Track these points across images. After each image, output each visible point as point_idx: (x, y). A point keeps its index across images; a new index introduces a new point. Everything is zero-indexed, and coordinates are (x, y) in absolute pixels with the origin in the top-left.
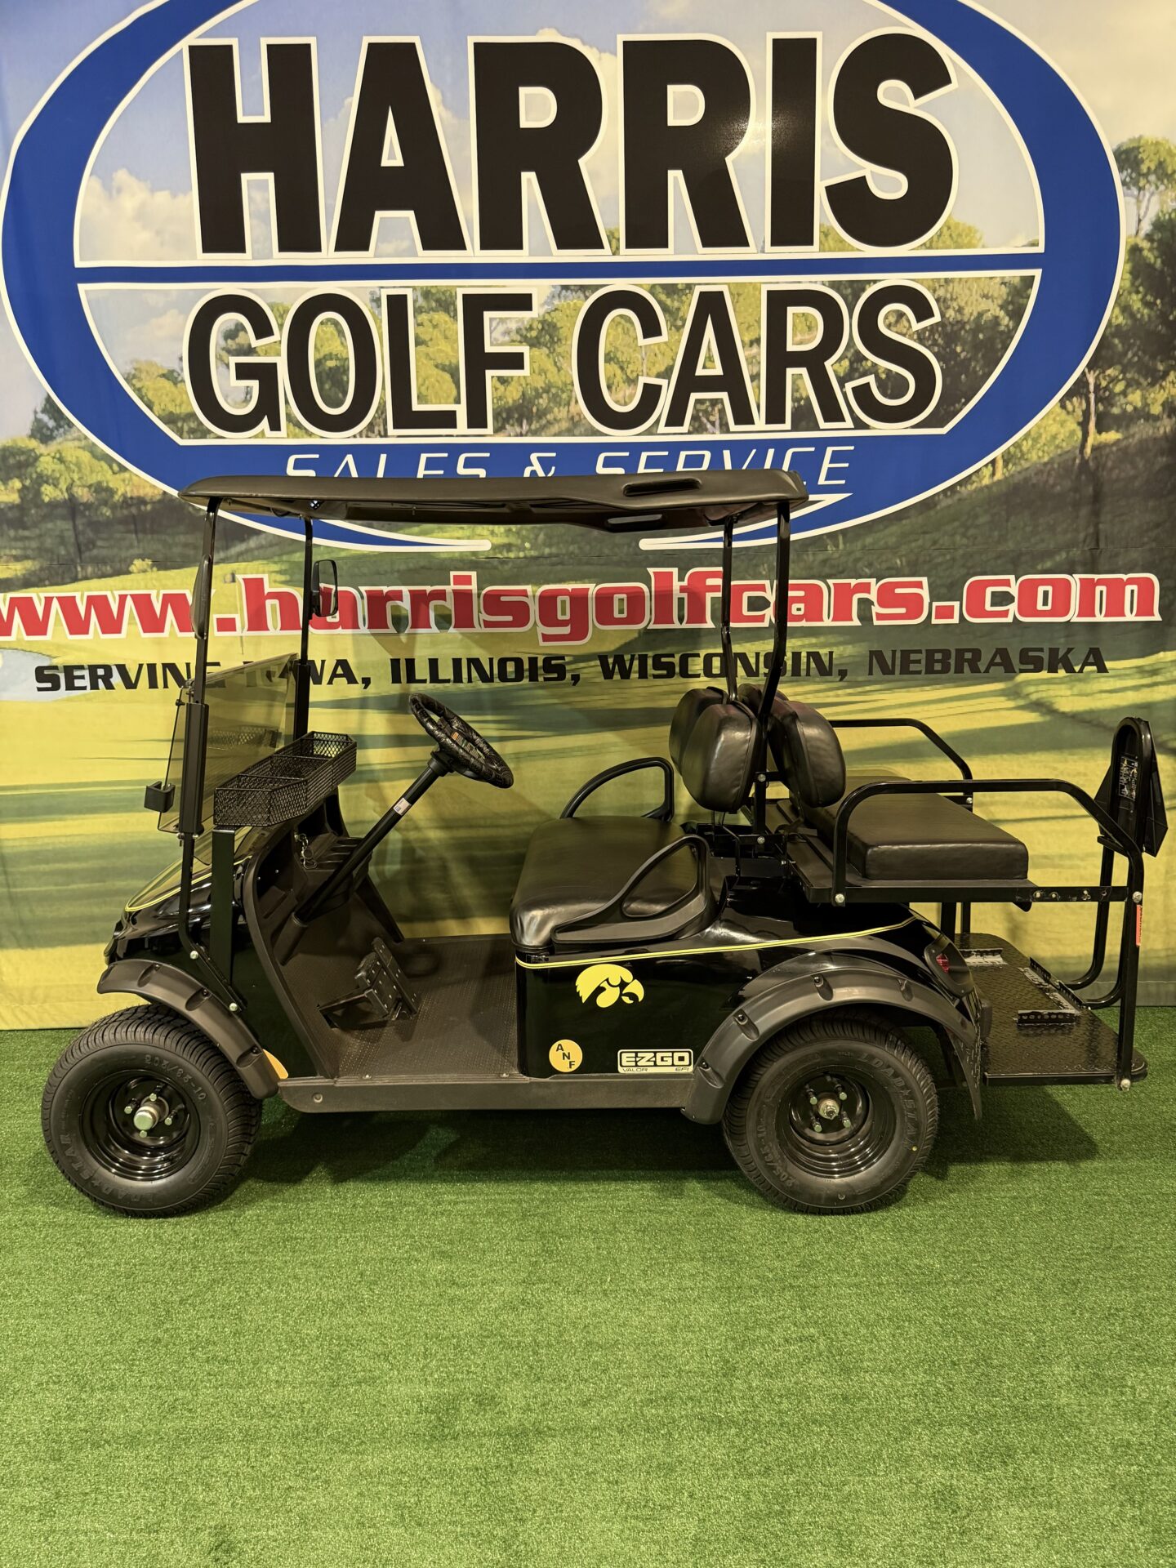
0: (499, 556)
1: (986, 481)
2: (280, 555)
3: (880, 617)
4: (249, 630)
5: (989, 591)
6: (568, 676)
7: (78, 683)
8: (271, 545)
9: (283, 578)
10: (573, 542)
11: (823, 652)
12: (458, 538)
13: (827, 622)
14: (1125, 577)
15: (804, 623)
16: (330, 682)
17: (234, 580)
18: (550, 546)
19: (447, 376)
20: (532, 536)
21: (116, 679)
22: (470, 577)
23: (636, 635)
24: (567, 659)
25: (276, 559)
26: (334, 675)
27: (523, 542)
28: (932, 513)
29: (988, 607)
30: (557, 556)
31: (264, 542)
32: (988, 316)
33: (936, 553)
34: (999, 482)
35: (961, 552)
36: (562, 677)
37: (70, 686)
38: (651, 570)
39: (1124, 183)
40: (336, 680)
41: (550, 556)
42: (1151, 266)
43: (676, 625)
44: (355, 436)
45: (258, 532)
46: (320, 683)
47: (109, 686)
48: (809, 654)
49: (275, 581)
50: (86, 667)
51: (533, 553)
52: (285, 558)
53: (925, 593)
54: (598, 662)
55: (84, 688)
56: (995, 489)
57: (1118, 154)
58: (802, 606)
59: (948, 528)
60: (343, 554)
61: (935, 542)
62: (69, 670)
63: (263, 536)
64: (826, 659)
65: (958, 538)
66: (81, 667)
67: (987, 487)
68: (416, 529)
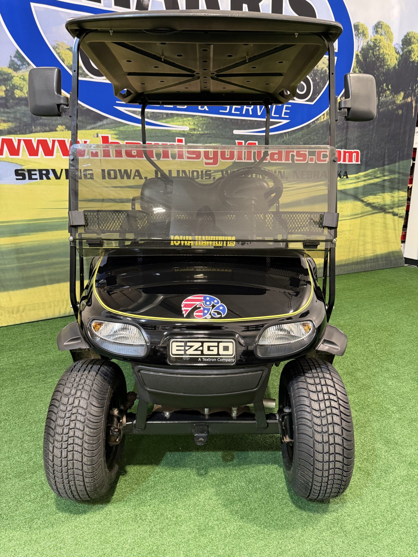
0: (191, 133)
1: (322, 120)
2: (115, 128)
3: (297, 160)
4: (103, 157)
5: (322, 153)
6: (212, 177)
7: (33, 177)
8: (112, 123)
9: (116, 136)
10: (214, 130)
11: (282, 171)
12: (178, 125)
13: (283, 161)
14: (353, 151)
15: (277, 162)
16: (134, 178)
17: (98, 136)
18: (207, 130)
20: (201, 126)
21: (51, 175)
22: (182, 140)
23: (232, 164)
24: (212, 171)
25: (114, 129)
26: (135, 176)
27: (199, 128)
28: (309, 128)
29: (322, 159)
30: (209, 134)
31: (109, 122)
32: (324, 69)
33: (310, 141)
34: (325, 120)
35: (316, 141)
36: (210, 178)
37: (30, 178)
38: (237, 141)
39: (355, 35)
40: (136, 177)
41: (207, 134)
42: (360, 61)
43: (243, 161)
45: (107, 118)
46: (130, 178)
47: (48, 178)
48: (279, 171)
49: (113, 138)
50: (37, 170)
51: (202, 132)
52: (117, 129)
53: (307, 153)
54: (221, 173)
55: (37, 179)
56: (324, 123)
57: (354, 26)
58: (277, 156)
59: (313, 134)
61: (310, 138)
62: (29, 171)
63: (109, 119)
64: (283, 173)
65: (315, 137)
66: (35, 170)
67: (322, 122)
68: (164, 121)
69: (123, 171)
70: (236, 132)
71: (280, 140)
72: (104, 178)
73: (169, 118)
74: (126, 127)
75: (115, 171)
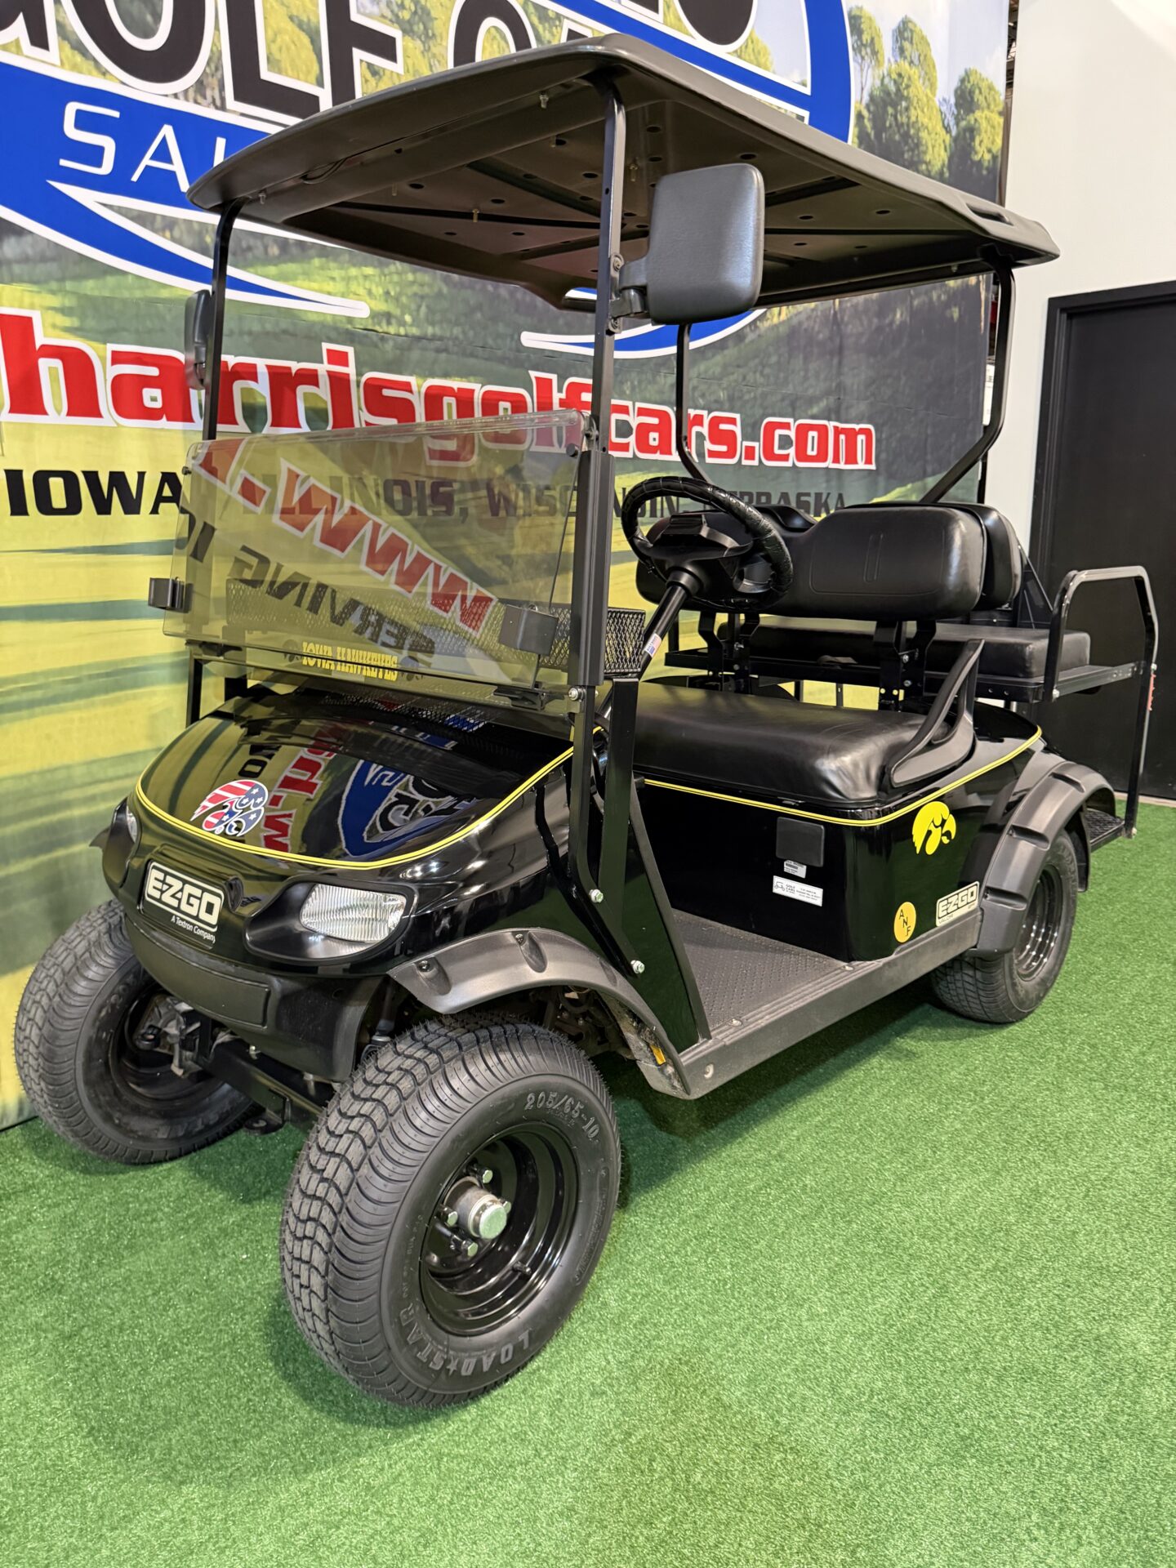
0: (377, 328)
1: (776, 320)
2: (62, 279)
3: (712, 454)
4: (11, 411)
5: (777, 433)
6: (456, 509)
8: (43, 259)
9: (67, 322)
10: (457, 324)
12: (329, 293)
14: (857, 427)
15: (658, 456)
16: (155, 511)
18: (433, 324)
19: (306, 40)
20: (413, 306)
22: (345, 354)
23: (520, 458)
24: (456, 486)
25: (54, 285)
26: (160, 499)
27: (403, 314)
28: (742, 346)
29: (777, 451)
30: (441, 339)
31: (30, 251)
33: (745, 389)
34: (784, 322)
35: (760, 390)
36: (449, 512)
38: (533, 374)
39: (854, 49)
40: (163, 506)
41: (434, 338)
42: (868, 135)
43: (556, 449)
44: (176, 96)
45: (20, 232)
46: (137, 511)
49: (54, 326)
51: (415, 331)
52: (69, 285)
53: (738, 430)
56: (781, 329)
57: (851, 18)
58: (657, 435)
59: (752, 364)
60: (164, 294)
61: (744, 378)
63: (29, 239)
65: (758, 375)
67: (776, 326)
68: (272, 270)
69: (104, 481)
70: (530, 339)
71: (663, 381)
72: (18, 507)
73: (293, 260)
74: (111, 280)
75: (69, 478)
